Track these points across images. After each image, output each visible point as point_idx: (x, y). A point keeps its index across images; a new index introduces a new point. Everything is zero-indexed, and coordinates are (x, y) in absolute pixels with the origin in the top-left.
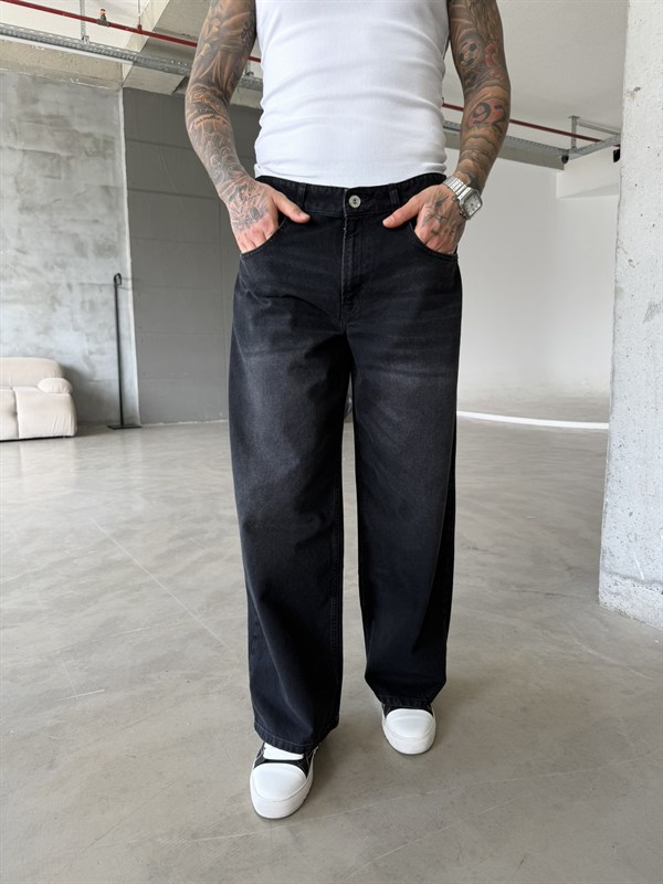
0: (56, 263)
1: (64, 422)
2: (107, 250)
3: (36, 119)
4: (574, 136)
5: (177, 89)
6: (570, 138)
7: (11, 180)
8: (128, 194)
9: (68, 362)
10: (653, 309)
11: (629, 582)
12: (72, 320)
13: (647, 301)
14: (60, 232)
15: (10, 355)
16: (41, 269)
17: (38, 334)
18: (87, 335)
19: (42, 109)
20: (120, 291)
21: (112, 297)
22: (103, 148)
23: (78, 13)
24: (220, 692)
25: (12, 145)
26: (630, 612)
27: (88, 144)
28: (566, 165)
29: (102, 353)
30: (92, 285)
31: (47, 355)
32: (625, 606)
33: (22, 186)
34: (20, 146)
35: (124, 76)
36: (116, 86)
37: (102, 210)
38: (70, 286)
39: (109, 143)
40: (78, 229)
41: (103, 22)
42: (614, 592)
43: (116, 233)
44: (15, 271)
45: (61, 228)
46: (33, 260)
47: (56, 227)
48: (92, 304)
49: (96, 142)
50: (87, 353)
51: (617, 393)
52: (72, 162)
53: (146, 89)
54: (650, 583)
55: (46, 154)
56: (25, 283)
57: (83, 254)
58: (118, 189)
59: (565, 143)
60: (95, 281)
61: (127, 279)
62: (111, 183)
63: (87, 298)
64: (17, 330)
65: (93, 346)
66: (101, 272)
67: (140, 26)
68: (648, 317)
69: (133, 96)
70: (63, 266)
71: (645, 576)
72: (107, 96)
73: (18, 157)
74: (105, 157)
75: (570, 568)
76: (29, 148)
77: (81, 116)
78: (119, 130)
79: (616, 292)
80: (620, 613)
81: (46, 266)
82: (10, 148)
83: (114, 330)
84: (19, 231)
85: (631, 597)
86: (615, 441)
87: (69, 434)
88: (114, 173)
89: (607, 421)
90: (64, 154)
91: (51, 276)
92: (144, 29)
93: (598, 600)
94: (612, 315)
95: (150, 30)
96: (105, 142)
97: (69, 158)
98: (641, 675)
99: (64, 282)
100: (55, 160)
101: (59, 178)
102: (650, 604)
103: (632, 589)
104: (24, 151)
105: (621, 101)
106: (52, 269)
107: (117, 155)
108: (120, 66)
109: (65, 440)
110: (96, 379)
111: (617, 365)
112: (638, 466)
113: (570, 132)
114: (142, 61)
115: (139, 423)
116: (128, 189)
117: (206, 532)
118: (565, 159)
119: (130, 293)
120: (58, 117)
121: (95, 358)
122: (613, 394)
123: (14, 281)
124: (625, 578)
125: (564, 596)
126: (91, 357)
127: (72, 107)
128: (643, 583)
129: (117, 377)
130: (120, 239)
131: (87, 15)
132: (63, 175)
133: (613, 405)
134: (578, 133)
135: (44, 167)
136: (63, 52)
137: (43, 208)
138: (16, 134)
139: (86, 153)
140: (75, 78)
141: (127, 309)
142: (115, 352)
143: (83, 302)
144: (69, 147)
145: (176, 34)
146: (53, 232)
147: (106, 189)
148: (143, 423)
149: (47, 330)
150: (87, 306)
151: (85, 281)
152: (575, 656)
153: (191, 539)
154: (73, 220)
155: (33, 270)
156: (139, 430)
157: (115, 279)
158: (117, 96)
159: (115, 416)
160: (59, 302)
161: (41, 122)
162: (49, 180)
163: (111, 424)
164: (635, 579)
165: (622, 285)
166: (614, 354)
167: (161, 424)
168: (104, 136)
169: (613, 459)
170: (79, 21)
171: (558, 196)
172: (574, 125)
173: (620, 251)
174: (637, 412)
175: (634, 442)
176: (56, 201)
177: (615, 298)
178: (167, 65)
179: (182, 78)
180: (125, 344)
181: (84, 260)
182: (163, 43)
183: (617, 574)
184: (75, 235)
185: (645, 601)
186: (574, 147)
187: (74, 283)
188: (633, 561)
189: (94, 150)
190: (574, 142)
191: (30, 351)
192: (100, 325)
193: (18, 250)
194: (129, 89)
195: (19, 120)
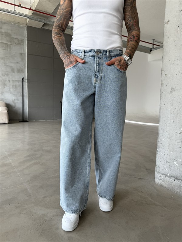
1: (5, 119)
2: (20, 71)
3: (1, 33)
5: (42, 27)
8: (27, 56)
9: (8, 102)
10: (173, 90)
11: (164, 176)
12: (10, 90)
13: (171, 87)
14: (7, 65)
18: (14, 95)
19: (3, 31)
20: (24, 82)
21: (22, 84)
22: (21, 42)
23: (13, 3)
24: (25, 213)
26: (164, 185)
27: (16, 41)
28: (151, 52)
29: (18, 100)
30: (16, 81)
32: (163, 183)
35: (27, 23)
36: (25, 25)
37: (20, 60)
38: (9, 81)
39: (22, 41)
40: (12, 65)
41: (20, 6)
42: (160, 179)
43: (23, 66)
45: (7, 64)
47: (6, 64)
48: (16, 86)
49: (18, 41)
50: (14, 100)
51: (161, 116)
52: (11, 46)
53: (33, 26)
54: (171, 177)
55: (4, 43)
58: (24, 54)
59: (151, 46)
60: (17, 80)
61: (26, 79)
62: (23, 52)
63: (14, 84)
65: (15, 98)
66: (19, 77)
67: (31, 8)
68: (171, 92)
69: (30, 28)
70: (7, 75)
71: (169, 174)
72: (22, 28)
74: (21, 45)
75: (147, 169)
77: (14, 33)
78: (25, 37)
79: (161, 84)
80: (161, 186)
81: (2, 75)
83: (22, 94)
85: (165, 181)
86: (160, 131)
87: (6, 123)
88: (24, 49)
89: (158, 123)
90: (9, 43)
91: (4, 78)
93: (154, 181)
94: (160, 92)
95: (34, 9)
97: (10, 45)
99: (7, 79)
100: (6, 45)
101: (8, 50)
102: (171, 183)
103: (165, 178)
105: (164, 25)
106: (4, 76)
107: (25, 44)
108: (26, 19)
109: (5, 125)
110: (16, 107)
111: (161, 107)
112: (168, 139)
113: (152, 43)
114: (31, 18)
115: (28, 120)
116: (27, 54)
117: (37, 155)
119: (27, 83)
120: (8, 33)
121: (16, 101)
124: (163, 174)
127: (12, 31)
128: (168, 176)
129: (22, 107)
130: (24, 68)
131: (15, 4)
132: (9, 49)
133: (160, 120)
134: (154, 44)
135: (3, 47)
136: (8, 14)
137: (2, 58)
139: (16, 43)
141: (26, 88)
142: (22, 100)
143: (13, 85)
144: (11, 42)
145: (41, 11)
146: (5, 65)
147: (21, 54)
149: (2, 93)
150: (14, 87)
151: (14, 80)
152: (146, 201)
153: (32, 157)
154: (11, 62)
156: (28, 122)
157: (23, 79)
158: (25, 28)
159: (21, 118)
160: (6, 85)
161: (3, 34)
162: (5, 51)
163: (20, 120)
164: (166, 175)
165: (163, 82)
166: (160, 103)
167: (34, 121)
168: (21, 39)
169: (160, 137)
170: (13, 6)
171: (149, 61)
172: (153, 41)
173: (163, 71)
174: (167, 122)
175: (166, 131)
176: (6, 56)
177: (161, 86)
178: (39, 19)
179: (44, 23)
180: (25, 98)
181: (14, 73)
182: (37, 13)
183: (160, 173)
184: (11, 66)
185: (169, 182)
186: (153, 47)
187: (11, 80)
188: (165, 169)
189: (18, 43)
190: (153, 46)
192: (18, 92)
194: (29, 26)
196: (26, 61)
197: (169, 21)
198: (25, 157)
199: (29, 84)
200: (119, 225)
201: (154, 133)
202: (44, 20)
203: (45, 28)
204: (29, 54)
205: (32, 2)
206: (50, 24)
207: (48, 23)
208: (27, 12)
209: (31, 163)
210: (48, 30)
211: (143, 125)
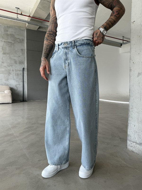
0: (10, 65)
1: (9, 100)
2: (21, 63)
3: (7, 35)
5: (38, 29)
7: (1, 47)
8: (27, 51)
9: (12, 87)
10: (139, 74)
12: (13, 78)
13: (138, 72)
14: (11, 59)
16: (7, 66)
17: (5, 80)
18: (16, 81)
19: (9, 33)
20: (24, 72)
21: (22, 73)
22: (22, 41)
23: (16, 13)
24: (24, 173)
25: (2, 40)
26: (135, 151)
27: (18, 40)
28: (122, 46)
29: (19, 85)
30: (18, 70)
31: (7, 85)
32: (134, 150)
33: (4, 49)
34: (3, 40)
35: (27, 26)
36: (25, 28)
37: (21, 54)
38: (13, 70)
39: (23, 40)
40: (15, 58)
41: (21, 14)
42: (131, 146)
43: (24, 59)
44: (1, 67)
45: (12, 58)
46: (5, 64)
47: (10, 57)
49: (20, 40)
50: (16, 85)
51: (131, 95)
52: (15, 44)
53: (31, 29)
54: (140, 144)
55: (9, 42)
56: (3, 69)
57: (16, 63)
58: (24, 50)
59: (121, 42)
61: (26, 69)
62: (23, 48)
63: (17, 73)
65: (17, 83)
66: (20, 67)
67: (29, 15)
68: (138, 76)
69: (28, 31)
70: (12, 66)
71: (139, 142)
72: (23, 30)
73: (3, 43)
74: (22, 43)
75: (121, 138)
76: (6, 41)
77: (17, 34)
78: (25, 37)
79: (130, 70)
80: (133, 152)
81: (8, 66)
83: (22, 80)
84: (3, 58)
85: (135, 148)
86: (131, 107)
87: (10, 103)
88: (24, 46)
89: (128, 102)
90: (13, 42)
91: (9, 68)
93: (127, 148)
94: (129, 76)
95: (32, 16)
97: (14, 43)
99: (12, 69)
100: (11, 43)
101: (12, 47)
102: (140, 150)
103: (135, 145)
104: (4, 41)
105: (130, 25)
106: (9, 66)
107: (25, 43)
108: (26, 24)
109: (10, 104)
110: (18, 90)
111: (130, 88)
112: (136, 114)
113: (122, 39)
114: (30, 23)
115: (27, 100)
116: (27, 50)
117: (34, 127)
119: (26, 72)
120: (12, 34)
121: (18, 86)
123: (1, 69)
124: (134, 142)
125: (118, 146)
126: (17, 86)
127: (15, 33)
128: (138, 144)
129: (22, 90)
132: (13, 47)
133: (130, 98)
134: (124, 40)
135: (8, 45)
136: (13, 21)
137: (8, 53)
138: (3, 38)
139: (18, 42)
141: (26, 75)
142: (22, 85)
143: (16, 74)
144: (14, 41)
145: (37, 17)
146: (10, 59)
147: (22, 50)
148: (28, 100)
149: (7, 80)
150: (17, 75)
151: (16, 69)
152: (120, 164)
153: (30, 129)
154: (14, 56)
155: (5, 67)
156: (27, 102)
157: (23, 69)
158: (25, 30)
159: (22, 99)
160: (10, 74)
161: (8, 36)
162: (10, 48)
163: (21, 100)
164: (136, 143)
165: (131, 68)
166: (130, 85)
167: (32, 101)
168: (22, 39)
169: (130, 112)
170: (17, 14)
171: (120, 53)
172: (123, 38)
173: (131, 60)
174: (136, 100)
175: (135, 107)
176: (11, 52)
177: (130, 71)
178: (35, 24)
179: (38, 27)
180: (24, 83)
181: (16, 65)
182: (34, 19)
183: (131, 141)
184: (15, 59)
186: (123, 43)
187: (14, 69)
188: (135, 138)
189: (20, 41)
190: (123, 41)
191: (3, 84)
192: (19, 79)
193: (2, 62)
194: (28, 29)
195: (4, 35)
196: (25, 55)
197: (134, 21)
198: (24, 129)
199: (28, 72)
200: (98, 184)
201: (125, 109)
202: (39, 24)
203: (40, 30)
204: (28, 50)
205: (30, 12)
206: (44, 27)
207: (42, 26)
208: (27, 19)
209: (29, 133)
210: (42, 31)
211: (117, 103)
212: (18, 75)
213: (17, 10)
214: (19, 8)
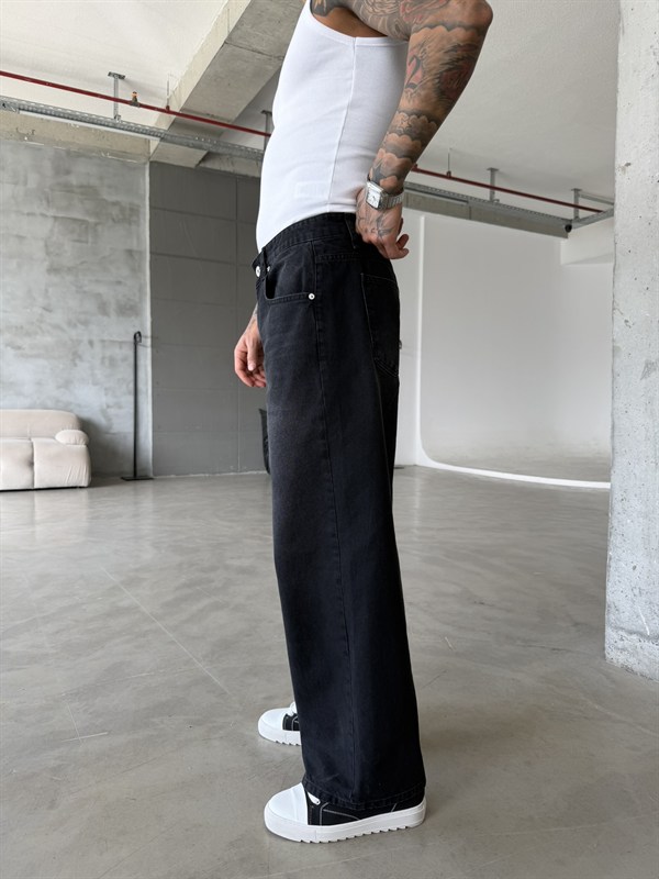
0: (79, 321)
1: (78, 472)
2: (128, 309)
3: (68, 189)
4: (577, 207)
5: (200, 162)
6: (572, 209)
7: (42, 244)
8: (151, 258)
9: (86, 414)
10: (649, 368)
11: (634, 637)
12: (92, 375)
13: (644, 359)
14: (85, 292)
15: (31, 407)
16: (65, 326)
17: (59, 387)
18: (106, 389)
19: (73, 180)
20: (140, 349)
21: (131, 353)
22: (129, 216)
23: (112, 95)
24: (221, 738)
25: (44, 212)
26: (637, 668)
27: (115, 211)
28: (569, 234)
29: (120, 407)
30: (113, 342)
31: (66, 408)
32: (632, 662)
33: (52, 249)
34: (52, 212)
35: (152, 151)
36: (144, 160)
37: (125, 272)
38: (91, 343)
39: (134, 211)
40: (102, 289)
41: (134, 103)
42: (621, 648)
43: (138, 294)
44: (41, 328)
45: (86, 289)
46: (58, 317)
47: (81, 287)
49: (122, 210)
50: (105, 407)
51: (617, 449)
52: (99, 228)
53: (171, 162)
54: (656, 638)
55: (75, 220)
56: (48, 339)
57: (105, 313)
58: (141, 253)
59: (568, 213)
60: (115, 339)
61: (146, 337)
62: (134, 246)
63: (108, 353)
64: (39, 383)
65: (111, 400)
66: (122, 330)
67: (168, 107)
68: (645, 375)
69: (158, 168)
70: (86, 323)
71: (651, 631)
72: (135, 169)
73: (49, 223)
74: (130, 224)
75: (576, 624)
76: (60, 215)
77: (110, 187)
78: (145, 199)
79: (613, 351)
80: (628, 670)
81: (70, 323)
82: (43, 215)
83: (132, 386)
84: (47, 291)
85: (637, 652)
86: (617, 495)
87: (83, 485)
88: (138, 238)
90: (92, 220)
91: (73, 333)
92: (171, 109)
93: (604, 656)
94: (610, 372)
95: (177, 110)
96: (131, 209)
97: (96, 224)
98: (648, 731)
99: (85, 339)
100: (84, 226)
101: (87, 242)
102: (657, 660)
103: (638, 644)
104: (55, 218)
105: (614, 175)
106: (75, 326)
107: (142, 221)
108: (148, 142)
109: (78, 490)
110: (112, 431)
111: (616, 421)
112: (641, 519)
113: (572, 202)
114: (169, 138)
115: (151, 475)
116: (151, 253)
117: (213, 581)
118: (569, 228)
119: (149, 350)
120: (88, 187)
121: (112, 411)
122: (613, 449)
123: (38, 337)
124: (631, 633)
127: (101, 178)
128: (648, 638)
129: (132, 430)
130: (141, 299)
131: (120, 97)
132: (90, 240)
133: (614, 458)
134: (580, 204)
135: (73, 232)
136: (96, 130)
137: (70, 270)
138: (48, 202)
139: (113, 220)
140: (106, 152)
141: (146, 366)
142: (132, 406)
143: (103, 358)
144: (97, 214)
145: (202, 114)
146: (77, 292)
147: (130, 252)
148: (155, 475)
149: (67, 384)
150: (107, 362)
151: (106, 338)
152: (580, 711)
153: (198, 588)
154: (97, 281)
155: (57, 327)
156: (151, 482)
157: (135, 337)
158: (144, 169)
159: (128, 468)
160: (80, 357)
161: (72, 192)
162: (78, 245)
163: (124, 476)
164: (641, 635)
165: (619, 344)
166: (613, 409)
167: (173, 476)
168: (130, 204)
169: (615, 513)
170: (112, 102)
171: (563, 261)
172: (576, 197)
173: (616, 312)
174: (637, 466)
175: (636, 495)
176: (82, 263)
177: (613, 356)
178: (191, 141)
179: (205, 152)
180: (141, 398)
181: (105, 318)
182: (187, 121)
183: (622, 629)
184: (98, 295)
185: (652, 657)
186: (577, 217)
187: (95, 339)
188: (638, 616)
189: (121, 217)
190: (576, 213)
191: (49, 403)
192: (119, 380)
193: (44, 308)
194: (156, 162)
195: (52, 190)
196: (145, 275)
197: (628, 164)
198: (177, 589)
199: (158, 352)
202: (209, 143)
203: (208, 165)
204: (156, 254)
205: (172, 88)
207: (220, 150)
208: (151, 119)
210: (220, 171)
212: (112, 362)
213: (116, 83)
214: (122, 77)
